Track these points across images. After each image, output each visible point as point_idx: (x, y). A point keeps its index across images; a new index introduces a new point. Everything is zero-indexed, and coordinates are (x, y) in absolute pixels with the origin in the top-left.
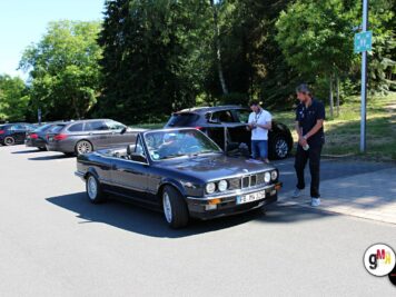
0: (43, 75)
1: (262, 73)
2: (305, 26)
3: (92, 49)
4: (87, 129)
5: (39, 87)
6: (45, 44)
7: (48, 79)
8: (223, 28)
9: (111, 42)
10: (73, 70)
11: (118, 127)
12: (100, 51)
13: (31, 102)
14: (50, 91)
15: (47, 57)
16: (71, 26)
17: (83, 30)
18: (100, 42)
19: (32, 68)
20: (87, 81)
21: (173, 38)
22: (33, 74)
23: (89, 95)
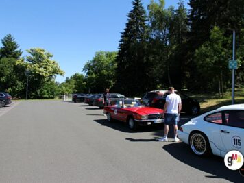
0: (92, 74)
1: (188, 76)
3: (112, 63)
5: (90, 79)
6: (94, 61)
7: (94, 76)
8: (171, 55)
9: (121, 61)
10: (104, 72)
11: (122, 97)
12: (116, 64)
13: (86, 85)
14: (94, 81)
15: (94, 66)
16: (105, 54)
17: (109, 55)
18: (116, 61)
19: (88, 71)
20: (109, 76)
21: (148, 59)
22: (88, 73)
23: (110, 83)
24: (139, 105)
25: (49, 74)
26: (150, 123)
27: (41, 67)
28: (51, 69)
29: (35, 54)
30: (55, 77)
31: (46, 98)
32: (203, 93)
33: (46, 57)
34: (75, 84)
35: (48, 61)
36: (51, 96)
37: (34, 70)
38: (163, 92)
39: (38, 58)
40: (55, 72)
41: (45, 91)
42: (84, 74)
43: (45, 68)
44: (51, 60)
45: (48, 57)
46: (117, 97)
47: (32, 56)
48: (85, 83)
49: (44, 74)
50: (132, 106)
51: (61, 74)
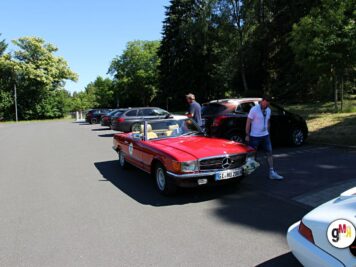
0: (123, 76)
2: (315, 34)
3: (154, 60)
4: (139, 115)
5: (119, 85)
6: (124, 57)
7: (125, 80)
9: (166, 53)
10: (141, 73)
11: (164, 114)
12: (160, 60)
13: (114, 95)
14: (126, 87)
15: (126, 65)
16: (141, 44)
17: (148, 46)
18: (159, 54)
19: (116, 73)
20: (149, 80)
21: (209, 50)
22: (116, 76)
23: (151, 90)
24: (183, 132)
25: (52, 79)
26: (205, 181)
27: (38, 67)
28: (54, 71)
29: (27, 46)
30: (64, 83)
31: (50, 118)
32: (301, 104)
33: (46, 51)
34: (96, 94)
35: (49, 58)
36: (58, 114)
37: (28, 73)
38: (235, 103)
39: (33, 53)
40: (62, 75)
41: (49, 107)
42: (111, 78)
43: (46, 69)
44: (55, 56)
45: (50, 51)
46: (154, 114)
47: (23, 51)
48: (112, 92)
49: (44, 79)
50: (169, 133)
51: (72, 79)
